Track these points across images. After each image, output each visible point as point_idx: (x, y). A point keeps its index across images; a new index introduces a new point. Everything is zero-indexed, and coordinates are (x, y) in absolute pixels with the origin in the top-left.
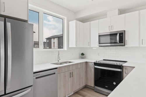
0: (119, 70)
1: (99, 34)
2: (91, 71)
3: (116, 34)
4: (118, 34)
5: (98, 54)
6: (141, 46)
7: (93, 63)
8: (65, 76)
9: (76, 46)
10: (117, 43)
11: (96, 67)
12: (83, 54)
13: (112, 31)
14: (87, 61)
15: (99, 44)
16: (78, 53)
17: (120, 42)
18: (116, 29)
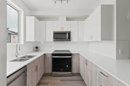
0: (70, 57)
1: (54, 31)
2: (49, 60)
3: (66, 33)
4: (67, 33)
5: (51, 47)
6: (79, 41)
7: (51, 55)
8: (32, 72)
9: (35, 40)
10: (67, 39)
11: (54, 57)
12: (37, 48)
13: (63, 31)
14: (45, 53)
15: (54, 39)
16: (32, 46)
17: (68, 39)
18: (66, 30)
